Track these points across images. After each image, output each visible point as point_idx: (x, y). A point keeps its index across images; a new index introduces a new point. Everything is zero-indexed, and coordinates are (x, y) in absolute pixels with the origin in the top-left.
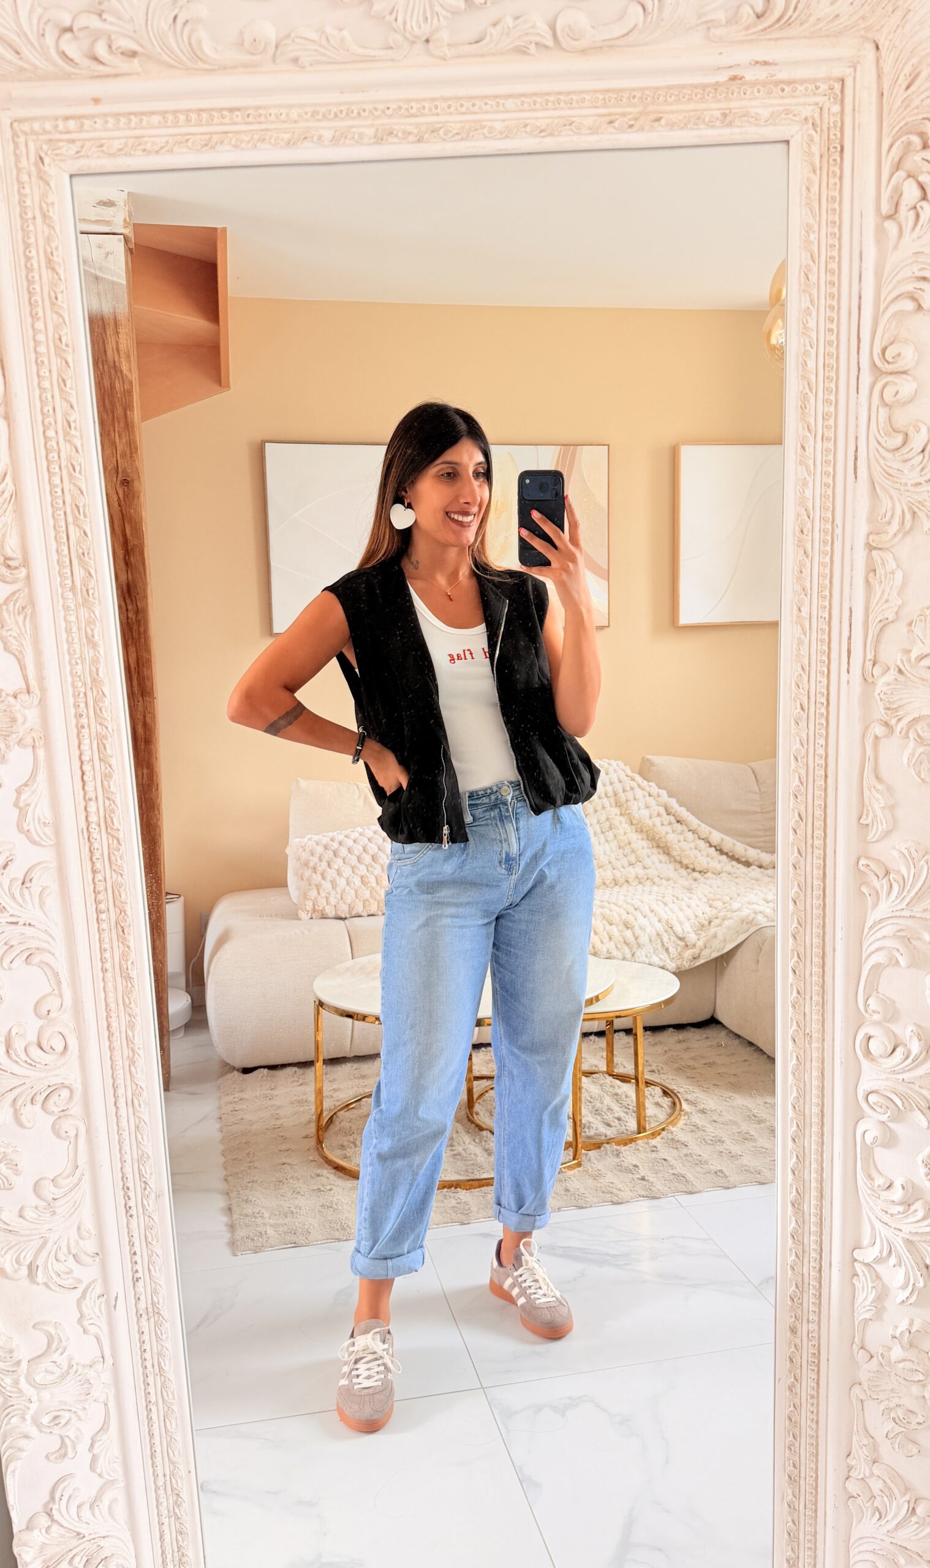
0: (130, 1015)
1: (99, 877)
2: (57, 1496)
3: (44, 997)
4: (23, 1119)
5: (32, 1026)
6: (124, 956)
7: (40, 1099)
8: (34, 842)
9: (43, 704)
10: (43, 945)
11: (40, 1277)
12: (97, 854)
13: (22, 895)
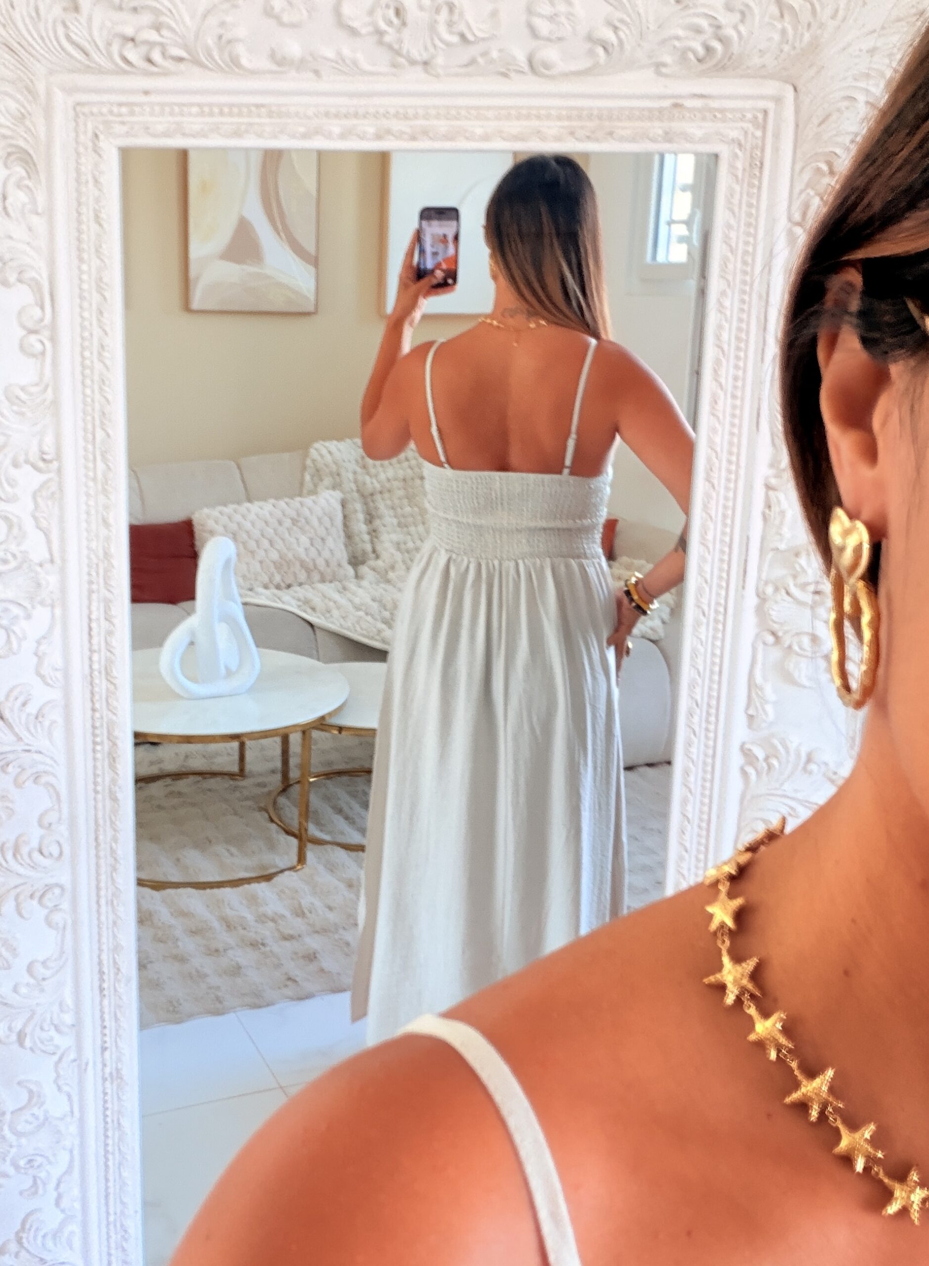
0: (115, 830)
1: (97, 715)
2: (27, 1226)
3: (46, 812)
4: (23, 911)
5: (35, 834)
6: (114, 781)
7: (38, 895)
8: (48, 684)
9: (63, 570)
10: (50, 769)
11: (28, 1043)
12: (97, 697)
13: (35, 727)
